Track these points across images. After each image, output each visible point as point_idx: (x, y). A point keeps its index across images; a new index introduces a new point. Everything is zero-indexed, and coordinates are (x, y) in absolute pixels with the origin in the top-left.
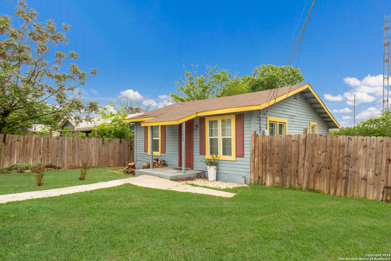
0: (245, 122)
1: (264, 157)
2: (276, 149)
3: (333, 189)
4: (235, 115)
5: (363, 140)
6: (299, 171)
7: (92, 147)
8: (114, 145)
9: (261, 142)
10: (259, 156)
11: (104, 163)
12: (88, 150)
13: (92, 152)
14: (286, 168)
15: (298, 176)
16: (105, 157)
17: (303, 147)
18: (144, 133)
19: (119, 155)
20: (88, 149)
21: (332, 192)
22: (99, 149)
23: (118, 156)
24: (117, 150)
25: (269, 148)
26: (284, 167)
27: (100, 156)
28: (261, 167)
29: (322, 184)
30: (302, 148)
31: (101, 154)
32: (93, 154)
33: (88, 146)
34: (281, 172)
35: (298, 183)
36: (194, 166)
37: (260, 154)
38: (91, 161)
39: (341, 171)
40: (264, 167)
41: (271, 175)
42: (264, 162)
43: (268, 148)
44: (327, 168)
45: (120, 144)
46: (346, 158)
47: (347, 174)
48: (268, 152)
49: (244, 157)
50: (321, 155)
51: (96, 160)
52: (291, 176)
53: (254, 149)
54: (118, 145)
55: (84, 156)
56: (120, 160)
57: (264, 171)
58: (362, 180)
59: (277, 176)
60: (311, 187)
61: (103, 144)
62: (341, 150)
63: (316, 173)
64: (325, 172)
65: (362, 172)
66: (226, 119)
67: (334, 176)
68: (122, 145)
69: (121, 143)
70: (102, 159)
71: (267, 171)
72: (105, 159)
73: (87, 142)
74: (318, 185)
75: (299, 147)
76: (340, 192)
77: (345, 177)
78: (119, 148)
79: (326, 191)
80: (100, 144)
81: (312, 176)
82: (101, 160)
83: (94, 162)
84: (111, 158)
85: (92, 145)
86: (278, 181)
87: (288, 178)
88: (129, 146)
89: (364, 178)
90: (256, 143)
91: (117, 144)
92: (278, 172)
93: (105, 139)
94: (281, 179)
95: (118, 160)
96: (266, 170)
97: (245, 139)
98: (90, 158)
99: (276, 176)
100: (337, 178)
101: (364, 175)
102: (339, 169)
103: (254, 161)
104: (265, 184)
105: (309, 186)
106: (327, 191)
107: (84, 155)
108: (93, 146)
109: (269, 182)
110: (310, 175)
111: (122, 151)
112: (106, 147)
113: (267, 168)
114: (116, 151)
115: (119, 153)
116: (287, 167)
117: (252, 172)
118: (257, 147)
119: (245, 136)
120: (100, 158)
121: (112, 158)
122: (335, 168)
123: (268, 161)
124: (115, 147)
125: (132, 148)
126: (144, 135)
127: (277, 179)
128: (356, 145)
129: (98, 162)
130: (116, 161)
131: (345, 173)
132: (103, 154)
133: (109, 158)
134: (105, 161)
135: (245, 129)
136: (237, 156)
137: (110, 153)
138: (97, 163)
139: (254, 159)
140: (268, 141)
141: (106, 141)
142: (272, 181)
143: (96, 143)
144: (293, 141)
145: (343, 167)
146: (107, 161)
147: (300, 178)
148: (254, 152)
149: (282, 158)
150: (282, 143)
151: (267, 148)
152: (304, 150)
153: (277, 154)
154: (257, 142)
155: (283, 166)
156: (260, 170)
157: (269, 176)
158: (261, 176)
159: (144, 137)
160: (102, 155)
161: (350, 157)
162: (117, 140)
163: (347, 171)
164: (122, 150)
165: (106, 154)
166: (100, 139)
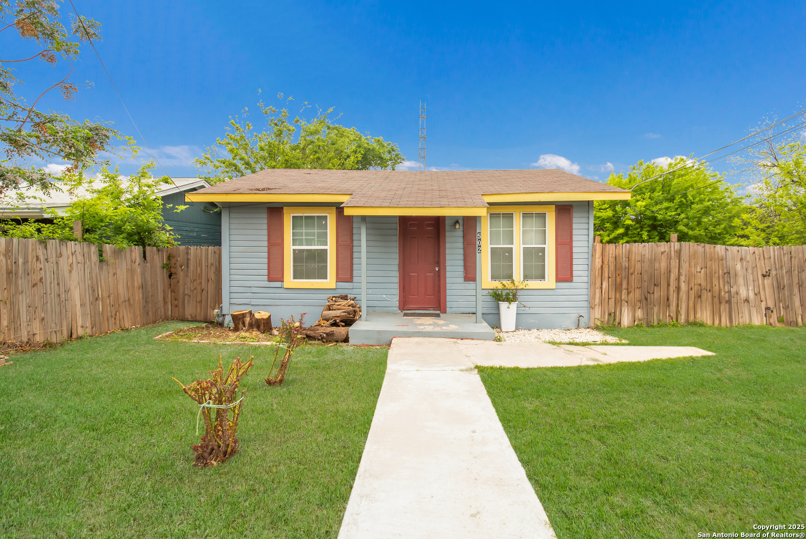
0: (574, 220)
1: (618, 279)
2: (638, 266)
3: (718, 319)
4: (556, 206)
5: (738, 251)
6: (671, 298)
7: (70, 272)
8: (129, 267)
9: (612, 254)
10: (609, 278)
11: (108, 320)
12: (58, 284)
13: (72, 288)
14: (652, 295)
15: (669, 306)
16: (110, 303)
17: (676, 262)
18: (266, 232)
19: (143, 293)
20: (58, 278)
21: (717, 322)
22: (91, 278)
23: (141, 295)
24: (138, 281)
25: (627, 265)
26: (650, 293)
27: (97, 299)
28: (614, 297)
29: (703, 313)
30: (674, 263)
31: (97, 296)
32: (76, 295)
33: (58, 269)
34: (645, 301)
35: (669, 315)
36: (448, 304)
37: (612, 274)
38: (72, 320)
39: (723, 293)
40: (618, 296)
41: (629, 309)
42: (618, 288)
43: (625, 264)
44: (708, 290)
45: (144, 262)
46: (726, 275)
47: (730, 296)
48: (625, 271)
49: (572, 281)
50: (700, 272)
51: (84, 314)
52: (660, 307)
53: (602, 266)
54: (139, 264)
55: (49, 305)
56: (145, 306)
57: (617, 302)
58: (744, 303)
59: (639, 308)
60: (691, 319)
61: (101, 261)
62: (720, 265)
63: (696, 299)
64: (707, 296)
65: (743, 293)
66: (534, 213)
67: (716, 300)
68: (148, 265)
69: (145, 259)
70: (101, 310)
71: (623, 302)
72: (109, 309)
73: (54, 256)
74: (699, 315)
75: (670, 262)
76: (725, 321)
77: (728, 301)
78: (143, 274)
79: (709, 322)
80: (93, 264)
81: (691, 305)
82: (100, 312)
83: (80, 323)
84: (124, 303)
85: (71, 265)
86: (640, 317)
87: (656, 309)
88: (163, 268)
89: (746, 300)
90: (605, 255)
91: (137, 263)
92: (640, 301)
93: (106, 247)
94: (645, 313)
95: (141, 308)
96: (621, 301)
97: (574, 250)
98: (66, 311)
99: (637, 307)
100: (720, 303)
101: (745, 296)
102: (720, 291)
103: (601, 288)
104: (619, 323)
105: (689, 318)
106: (711, 322)
107: (49, 302)
108: (74, 269)
109: (626, 321)
110: (689, 302)
111: (149, 283)
112: (111, 270)
113: (623, 298)
114: (136, 284)
115: (143, 287)
116: (653, 293)
117: (597, 306)
118: (606, 264)
119: (574, 244)
120: (97, 305)
121: (127, 303)
122: (716, 289)
123: (624, 286)
124: (131, 272)
125: (173, 270)
126: (266, 238)
127: (639, 313)
128: (733, 259)
129: (93, 319)
130: (138, 313)
131: (727, 295)
132: (104, 294)
133: (119, 305)
134: (109, 314)
135: (574, 232)
136: (558, 280)
137: (122, 291)
138: (88, 324)
139: (602, 284)
140: (626, 253)
141: (109, 253)
142: (632, 317)
143: (80, 258)
144: (662, 253)
145: (724, 287)
146: (116, 314)
147: (671, 307)
148: (600, 271)
149: (647, 280)
150: (647, 256)
151: (623, 264)
152: (677, 266)
153: (639, 273)
154: (607, 254)
155: (648, 292)
156: (612, 301)
157: (626, 310)
158: (613, 312)
159: (266, 243)
160: (100, 296)
161: (729, 273)
162: (137, 251)
163: (729, 292)
164: (148, 278)
165: (111, 292)
166: (93, 249)
